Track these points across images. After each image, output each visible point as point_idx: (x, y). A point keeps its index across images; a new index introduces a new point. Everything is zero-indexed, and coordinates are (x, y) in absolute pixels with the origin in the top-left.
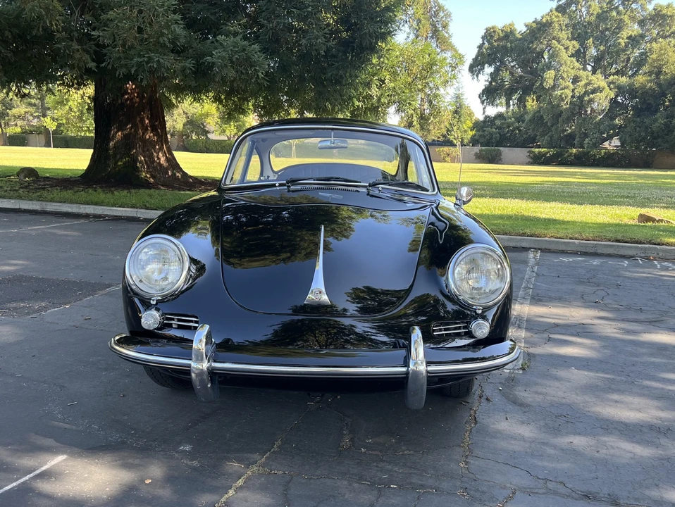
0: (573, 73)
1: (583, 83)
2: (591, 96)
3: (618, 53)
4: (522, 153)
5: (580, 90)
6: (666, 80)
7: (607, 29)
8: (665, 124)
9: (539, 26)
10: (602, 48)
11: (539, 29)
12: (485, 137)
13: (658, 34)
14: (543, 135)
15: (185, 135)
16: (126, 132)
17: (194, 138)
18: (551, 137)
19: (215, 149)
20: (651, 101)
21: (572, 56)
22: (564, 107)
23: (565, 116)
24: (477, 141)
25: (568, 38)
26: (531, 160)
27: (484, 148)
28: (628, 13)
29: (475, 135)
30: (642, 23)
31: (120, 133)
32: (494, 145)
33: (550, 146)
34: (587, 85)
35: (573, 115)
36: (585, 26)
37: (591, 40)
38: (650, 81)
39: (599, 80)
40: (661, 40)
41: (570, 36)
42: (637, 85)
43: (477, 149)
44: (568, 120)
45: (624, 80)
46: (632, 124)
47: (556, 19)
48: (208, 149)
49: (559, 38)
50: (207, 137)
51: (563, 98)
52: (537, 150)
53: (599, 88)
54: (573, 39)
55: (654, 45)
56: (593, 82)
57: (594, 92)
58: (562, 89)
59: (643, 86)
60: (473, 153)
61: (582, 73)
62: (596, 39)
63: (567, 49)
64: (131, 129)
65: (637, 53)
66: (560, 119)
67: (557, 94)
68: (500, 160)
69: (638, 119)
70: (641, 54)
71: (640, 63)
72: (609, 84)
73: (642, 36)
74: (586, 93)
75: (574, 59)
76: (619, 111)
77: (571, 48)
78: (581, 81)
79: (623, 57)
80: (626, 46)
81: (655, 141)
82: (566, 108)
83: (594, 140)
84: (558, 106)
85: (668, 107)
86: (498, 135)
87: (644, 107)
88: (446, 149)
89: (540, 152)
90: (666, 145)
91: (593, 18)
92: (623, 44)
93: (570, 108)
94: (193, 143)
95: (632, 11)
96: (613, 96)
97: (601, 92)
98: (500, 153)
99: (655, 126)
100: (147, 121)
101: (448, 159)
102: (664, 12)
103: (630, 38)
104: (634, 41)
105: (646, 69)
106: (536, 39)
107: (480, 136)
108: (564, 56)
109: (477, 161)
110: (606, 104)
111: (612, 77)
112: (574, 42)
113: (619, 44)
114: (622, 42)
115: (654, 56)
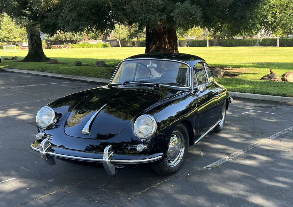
15: (221, 37)
16: (157, 45)
17: (226, 39)
19: (236, 44)
31: (154, 46)
48: (232, 44)
50: (233, 38)
64: (159, 44)
94: (225, 42)
100: (166, 40)
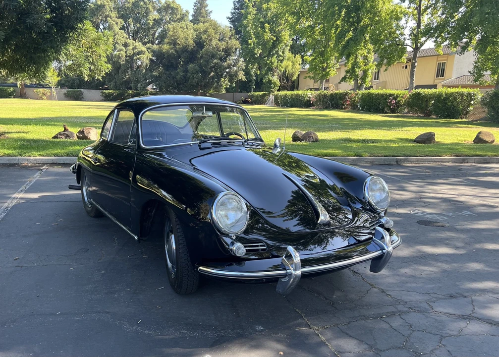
0: (123, 40)
1: (131, 47)
2: (138, 56)
3: (149, 29)
4: (96, 93)
5: (130, 52)
6: (180, 48)
7: (139, 13)
8: (183, 76)
9: (96, 6)
10: (138, 25)
11: (97, 9)
12: (69, 82)
13: (170, 19)
14: (110, 81)
18: (116, 82)
20: (173, 61)
21: (120, 29)
22: (122, 63)
23: (123, 68)
24: (63, 84)
25: (116, 17)
26: (104, 98)
27: (70, 90)
28: (151, 3)
29: (61, 80)
30: (159, 11)
32: (77, 87)
33: (115, 88)
34: (134, 49)
35: (128, 68)
36: (126, 10)
37: (131, 19)
38: (171, 49)
39: (140, 47)
40: (172, 23)
41: (117, 16)
42: (164, 51)
43: (65, 90)
44: (125, 72)
45: (155, 47)
46: (165, 75)
47: (106, 3)
49: (111, 16)
51: (120, 57)
52: (107, 91)
53: (142, 51)
54: (119, 18)
55: (169, 26)
56: (137, 47)
57: (139, 53)
58: (118, 51)
59: (168, 52)
60: (63, 93)
61: (129, 41)
62: (133, 19)
63: (117, 23)
65: (160, 30)
66: (120, 71)
67: (116, 55)
68: (83, 98)
69: (168, 73)
70: (162, 31)
71: (163, 36)
72: (148, 49)
73: (161, 20)
74: (134, 54)
75: (123, 31)
76: (155, 66)
77: (119, 23)
78: (129, 46)
79: (152, 32)
80: (153, 25)
81: (179, 86)
82: (123, 64)
83: (143, 85)
84: (117, 62)
85: (182, 65)
86: (78, 81)
87: (169, 64)
88: (42, 90)
89: (109, 93)
90: (186, 89)
91: (130, 5)
92: (152, 24)
93: (125, 63)
95: (153, 3)
96: (151, 57)
97: (144, 54)
98: (82, 94)
99: (178, 77)
101: (45, 97)
102: (172, 5)
103: (154, 20)
104: (157, 22)
105: (166, 40)
106: (95, 15)
107: (66, 81)
108: (116, 28)
109: (66, 99)
110: (146, 62)
111: (148, 45)
112: (120, 20)
113: (149, 23)
114: (151, 23)
115: (171, 33)
